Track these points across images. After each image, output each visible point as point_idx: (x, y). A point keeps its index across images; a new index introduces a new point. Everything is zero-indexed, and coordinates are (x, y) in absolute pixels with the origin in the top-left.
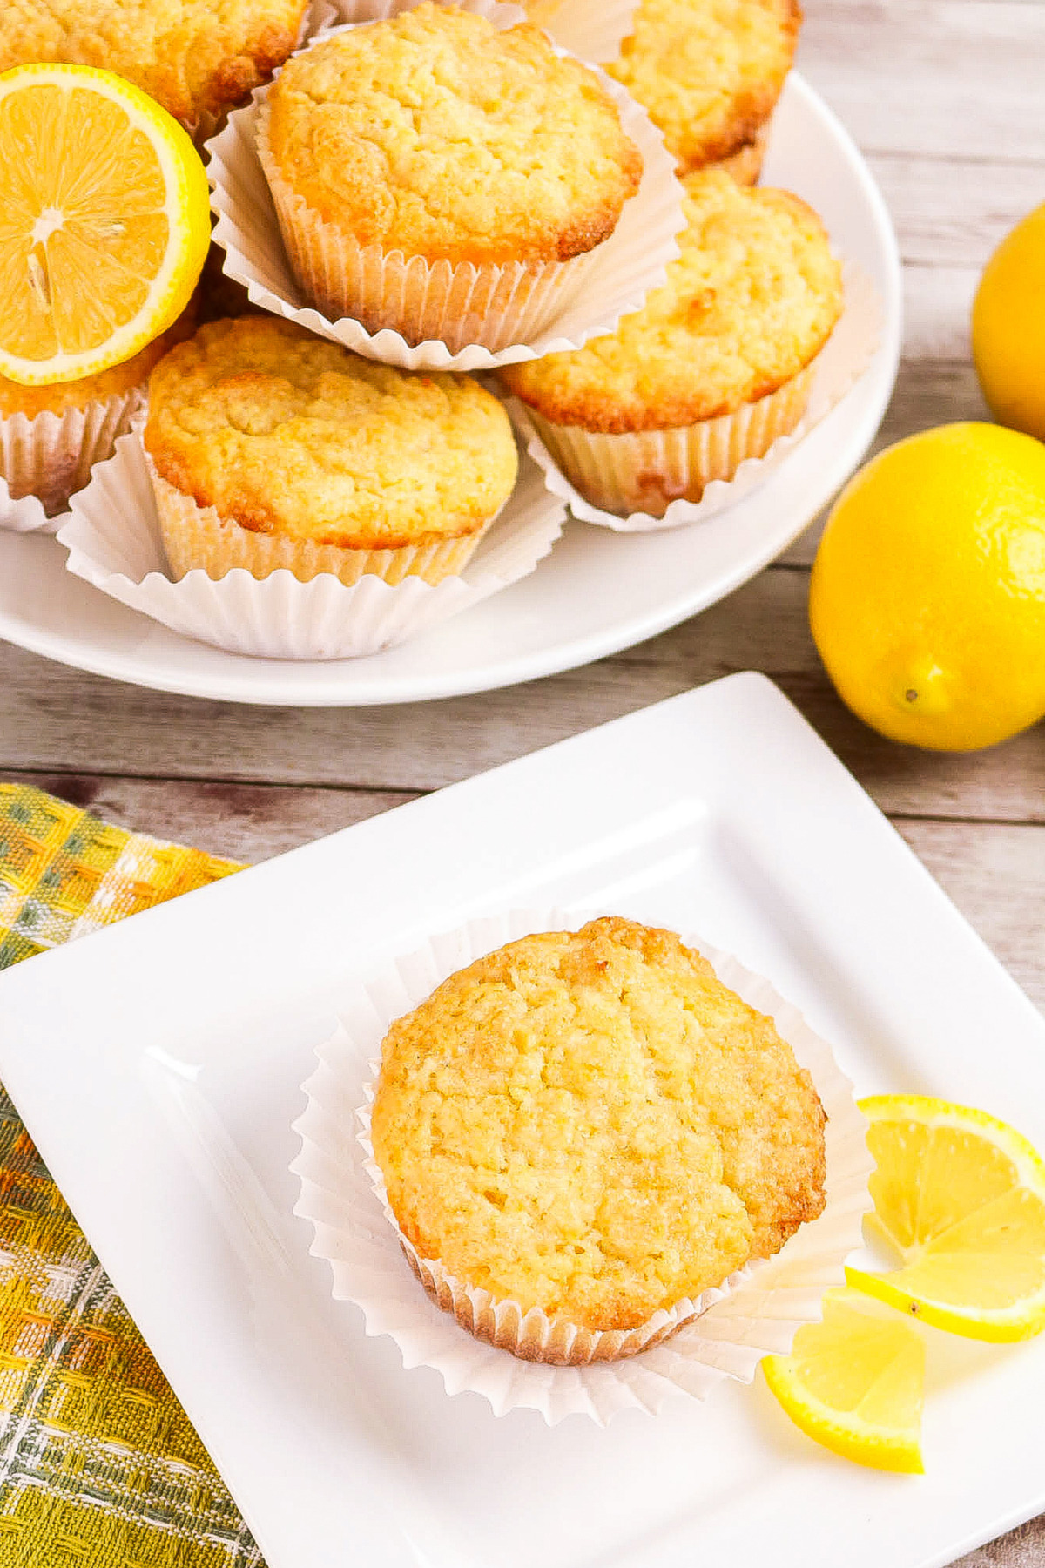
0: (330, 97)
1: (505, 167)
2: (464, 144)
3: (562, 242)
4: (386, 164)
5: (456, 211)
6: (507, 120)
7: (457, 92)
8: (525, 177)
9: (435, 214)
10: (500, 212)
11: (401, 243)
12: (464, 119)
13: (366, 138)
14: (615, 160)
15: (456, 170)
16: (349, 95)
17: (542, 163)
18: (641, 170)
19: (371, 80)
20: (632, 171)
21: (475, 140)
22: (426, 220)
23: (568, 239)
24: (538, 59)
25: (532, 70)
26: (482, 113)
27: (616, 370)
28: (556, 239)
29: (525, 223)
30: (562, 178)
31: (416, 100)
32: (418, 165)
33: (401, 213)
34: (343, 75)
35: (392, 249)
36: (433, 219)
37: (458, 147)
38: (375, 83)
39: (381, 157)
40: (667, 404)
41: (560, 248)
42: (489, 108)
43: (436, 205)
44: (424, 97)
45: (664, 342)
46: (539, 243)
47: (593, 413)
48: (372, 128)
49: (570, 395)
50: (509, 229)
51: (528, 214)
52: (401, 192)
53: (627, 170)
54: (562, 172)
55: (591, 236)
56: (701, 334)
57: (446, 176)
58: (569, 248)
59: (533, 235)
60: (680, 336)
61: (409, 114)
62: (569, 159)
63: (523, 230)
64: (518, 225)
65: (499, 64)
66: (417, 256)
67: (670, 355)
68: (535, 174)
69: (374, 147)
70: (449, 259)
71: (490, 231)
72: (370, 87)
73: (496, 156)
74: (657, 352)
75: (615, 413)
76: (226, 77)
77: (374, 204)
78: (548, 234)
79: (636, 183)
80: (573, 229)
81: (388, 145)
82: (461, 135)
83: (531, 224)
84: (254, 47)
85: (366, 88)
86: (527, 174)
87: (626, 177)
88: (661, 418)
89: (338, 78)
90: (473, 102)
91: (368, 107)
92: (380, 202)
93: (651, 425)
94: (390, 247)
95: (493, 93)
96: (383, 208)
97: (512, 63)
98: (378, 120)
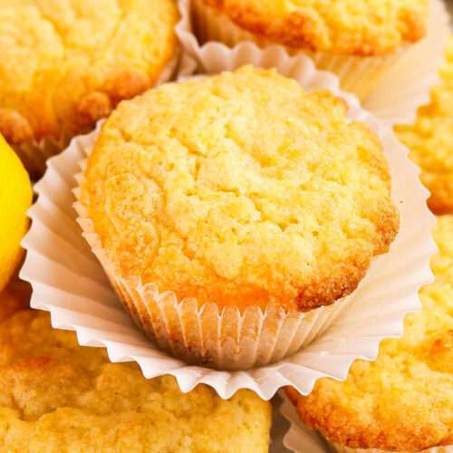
0: (135, 137)
1: (264, 218)
2: (231, 193)
3: (301, 296)
4: (160, 204)
5: (208, 255)
6: (279, 176)
7: (241, 145)
8: (280, 230)
9: (190, 256)
10: (248, 262)
11: (158, 278)
12: (240, 171)
13: (150, 178)
14: (372, 220)
15: (216, 217)
16: (149, 137)
17: (299, 218)
18: (395, 231)
19: (170, 127)
20: (386, 231)
21: (242, 190)
22: (181, 259)
23: (308, 294)
24: (324, 121)
25: (316, 130)
26: (258, 165)
27: (362, 390)
28: (296, 293)
29: (268, 275)
30: (315, 234)
31: (202, 149)
32: (183, 209)
33: (161, 251)
34: (151, 120)
35: (150, 282)
36: (188, 260)
37: (224, 195)
38: (174, 130)
39: (157, 196)
40: (398, 430)
41: (299, 301)
42: (265, 162)
43: (192, 247)
44: (209, 147)
45: (406, 372)
46: (279, 294)
47: (334, 428)
48: (158, 169)
49: (320, 405)
50: (252, 278)
51: (273, 267)
52: (165, 232)
53: (381, 229)
54: (317, 227)
55: (332, 292)
56: (439, 370)
57: (206, 222)
58: (308, 300)
59: (274, 286)
60: (421, 369)
61: (193, 159)
62: (325, 216)
63: (265, 281)
64: (262, 276)
65: (288, 123)
66: (169, 292)
67: (409, 386)
68: (291, 227)
69: (153, 186)
70: (198, 298)
71: (236, 278)
72: (169, 133)
73: (258, 208)
74: (398, 380)
75: (353, 431)
76: (81, 108)
77: (136, 242)
78: (288, 287)
79: (387, 242)
80: (314, 285)
81: (165, 186)
82: (232, 185)
83: (274, 277)
84: (110, 86)
85: (163, 134)
86: (283, 227)
87: (379, 236)
88: (391, 442)
89: (147, 121)
90: (253, 155)
91: (160, 149)
92: (142, 239)
93: (382, 446)
94: (148, 280)
95: (271, 150)
96: (144, 245)
97: (299, 123)
98: (164, 163)
